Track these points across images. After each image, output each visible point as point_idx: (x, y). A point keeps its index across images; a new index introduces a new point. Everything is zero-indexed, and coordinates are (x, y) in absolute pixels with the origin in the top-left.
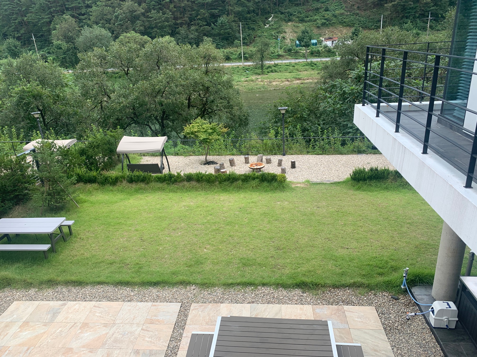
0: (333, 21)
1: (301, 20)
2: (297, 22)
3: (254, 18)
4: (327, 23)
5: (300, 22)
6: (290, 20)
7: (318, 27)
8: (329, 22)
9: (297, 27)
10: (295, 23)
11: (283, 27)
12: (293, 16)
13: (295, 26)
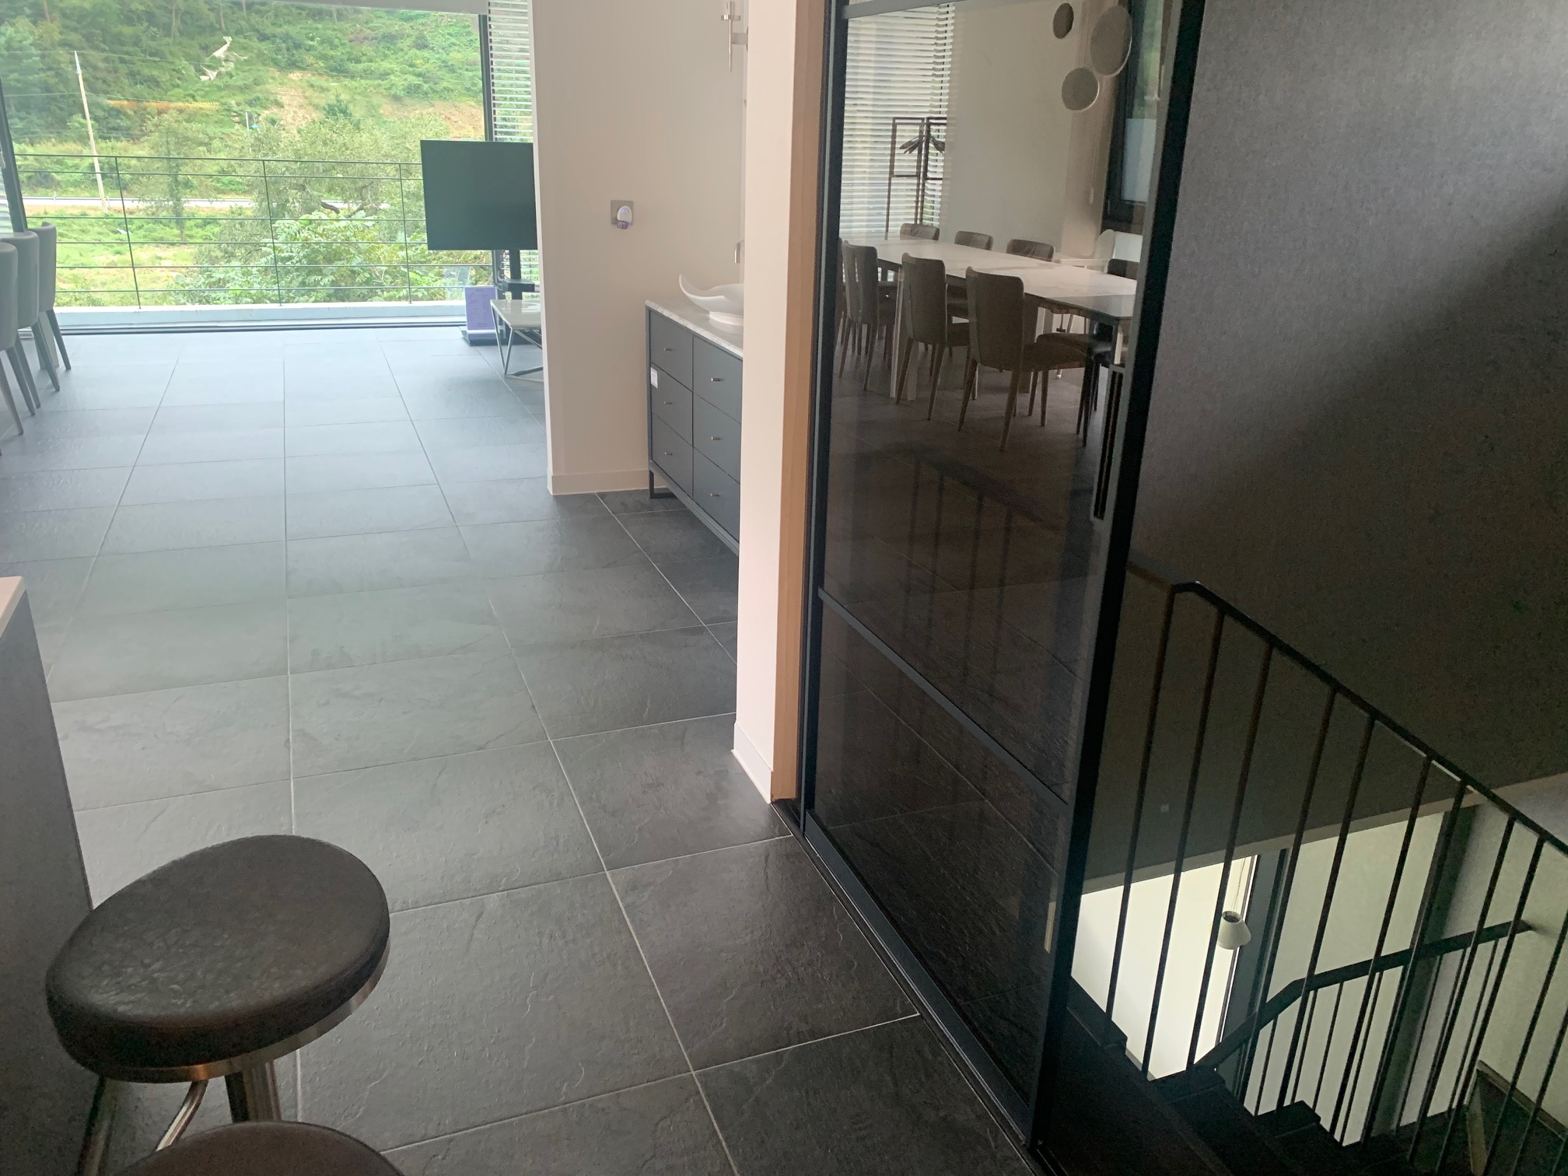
0: (445, 84)
1: (336, 70)
2: (320, 75)
3: (153, 44)
4: (426, 87)
5: (332, 76)
6: (293, 65)
7: (396, 98)
8: (431, 84)
9: (323, 90)
10: (314, 75)
11: (268, 86)
12: (302, 51)
13: (312, 86)
